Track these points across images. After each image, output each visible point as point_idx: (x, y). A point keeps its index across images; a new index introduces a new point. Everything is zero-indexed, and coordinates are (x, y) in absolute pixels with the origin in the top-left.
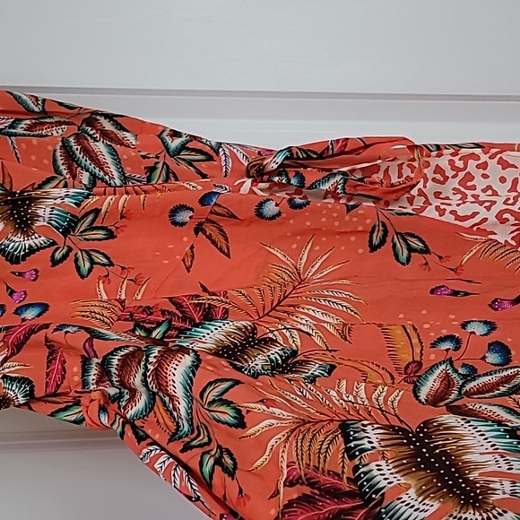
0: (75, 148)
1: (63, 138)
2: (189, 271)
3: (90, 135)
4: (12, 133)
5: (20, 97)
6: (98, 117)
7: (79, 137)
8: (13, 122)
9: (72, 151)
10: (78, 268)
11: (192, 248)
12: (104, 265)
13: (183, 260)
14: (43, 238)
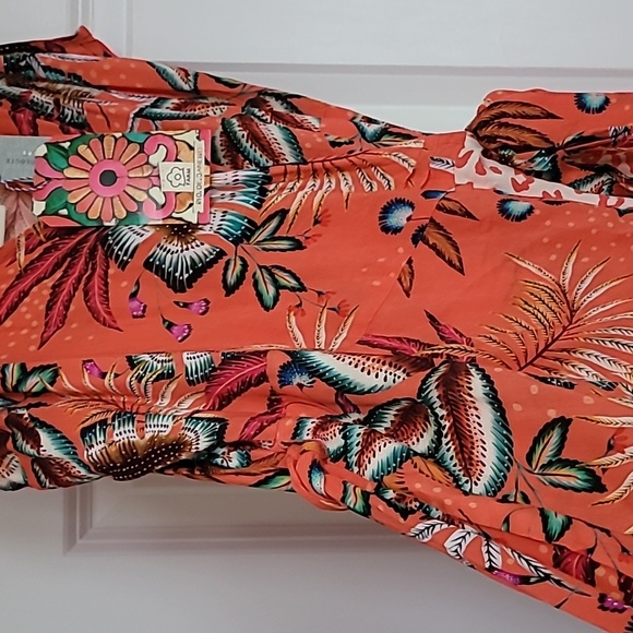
0: (240, 134)
1: (223, 120)
2: (408, 295)
3: (258, 117)
4: (156, 114)
5: (165, 70)
6: (267, 98)
7: (245, 120)
8: (156, 101)
9: (236, 138)
10: (260, 295)
11: (410, 262)
12: (293, 289)
13: (399, 280)
14: (206, 246)
